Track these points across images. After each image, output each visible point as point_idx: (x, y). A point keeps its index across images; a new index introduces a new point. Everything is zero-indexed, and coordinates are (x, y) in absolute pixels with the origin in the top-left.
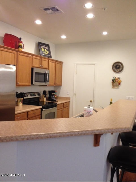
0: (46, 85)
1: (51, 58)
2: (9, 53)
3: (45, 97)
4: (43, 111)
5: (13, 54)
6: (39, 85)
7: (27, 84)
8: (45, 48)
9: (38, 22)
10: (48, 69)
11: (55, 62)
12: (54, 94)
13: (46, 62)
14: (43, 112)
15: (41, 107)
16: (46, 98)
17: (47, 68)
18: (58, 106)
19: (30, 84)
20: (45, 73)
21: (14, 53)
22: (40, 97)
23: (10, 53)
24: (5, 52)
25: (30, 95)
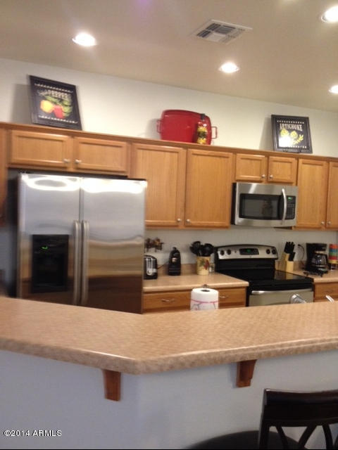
0: (290, 228)
1: (311, 152)
2: (163, 153)
3: (291, 259)
4: (251, 294)
5: (176, 154)
6: (275, 228)
7: (217, 223)
8: (293, 127)
9: (229, 68)
10: (297, 184)
11: (325, 163)
12: (321, 252)
13: (288, 165)
14: (251, 296)
15: (246, 283)
16: (295, 264)
17: (294, 181)
18: (317, 287)
19: (227, 222)
20: (280, 194)
21: (178, 152)
22: (277, 259)
23: (167, 154)
24: (153, 152)
25: (238, 252)
